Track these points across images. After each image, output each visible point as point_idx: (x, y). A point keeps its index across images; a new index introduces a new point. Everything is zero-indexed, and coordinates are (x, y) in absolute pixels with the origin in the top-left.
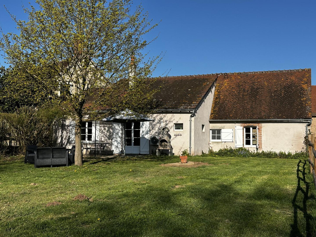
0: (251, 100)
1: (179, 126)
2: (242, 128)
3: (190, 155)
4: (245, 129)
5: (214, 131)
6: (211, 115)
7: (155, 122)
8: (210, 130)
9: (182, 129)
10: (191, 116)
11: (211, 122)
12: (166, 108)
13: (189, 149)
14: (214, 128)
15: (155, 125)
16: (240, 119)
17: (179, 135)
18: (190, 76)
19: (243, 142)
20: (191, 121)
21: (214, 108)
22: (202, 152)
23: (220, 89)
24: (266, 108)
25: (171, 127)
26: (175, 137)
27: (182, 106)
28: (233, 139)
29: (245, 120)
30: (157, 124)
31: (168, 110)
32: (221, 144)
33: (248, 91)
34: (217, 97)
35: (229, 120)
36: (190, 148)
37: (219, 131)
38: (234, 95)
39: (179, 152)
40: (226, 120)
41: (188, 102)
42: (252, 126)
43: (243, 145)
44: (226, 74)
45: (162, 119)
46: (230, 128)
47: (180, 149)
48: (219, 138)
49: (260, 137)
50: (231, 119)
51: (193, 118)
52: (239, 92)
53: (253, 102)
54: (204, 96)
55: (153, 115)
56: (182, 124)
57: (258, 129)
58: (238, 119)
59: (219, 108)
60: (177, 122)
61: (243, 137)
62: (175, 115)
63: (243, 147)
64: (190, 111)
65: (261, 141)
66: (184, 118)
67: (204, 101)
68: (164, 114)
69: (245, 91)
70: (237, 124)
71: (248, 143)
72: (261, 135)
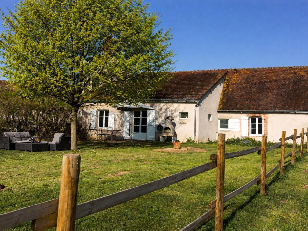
0: (257, 92)
1: (184, 115)
2: (248, 118)
3: (194, 142)
4: (250, 119)
5: (222, 121)
6: (219, 106)
7: (162, 111)
8: (218, 119)
9: (187, 118)
10: (196, 106)
11: (219, 112)
12: (172, 99)
13: (193, 137)
14: (222, 118)
15: (162, 114)
16: (246, 110)
17: (184, 123)
18: (203, 70)
19: (249, 131)
20: (196, 110)
21: (222, 99)
22: (208, 140)
23: (229, 82)
24: (273, 100)
25: (177, 116)
26: (181, 125)
27: (187, 96)
28: (240, 128)
29: (251, 111)
30: (164, 113)
31: (174, 100)
32: (228, 132)
33: (255, 84)
34: (225, 89)
35: (236, 111)
36: (195, 135)
37: (227, 121)
38: (242, 88)
39: (184, 139)
40: (233, 111)
41: (194, 93)
42: (258, 116)
43: (249, 134)
44: (236, 69)
45: (168, 108)
46: (236, 118)
47: (185, 137)
48: (227, 127)
49: (266, 127)
50: (237, 110)
51: (198, 108)
52: (247, 85)
53: (260, 94)
54: (211, 88)
55: (160, 104)
56: (187, 113)
57: (264, 119)
58: (244, 110)
59: (227, 99)
60: (183, 111)
61: (249, 127)
62: (181, 104)
63: (249, 136)
64: (195, 101)
65: (267, 131)
66: (189, 108)
67: (211, 92)
68: (170, 104)
69: (253, 84)
70: (243, 114)
71: (253, 132)
72: (267, 125)
